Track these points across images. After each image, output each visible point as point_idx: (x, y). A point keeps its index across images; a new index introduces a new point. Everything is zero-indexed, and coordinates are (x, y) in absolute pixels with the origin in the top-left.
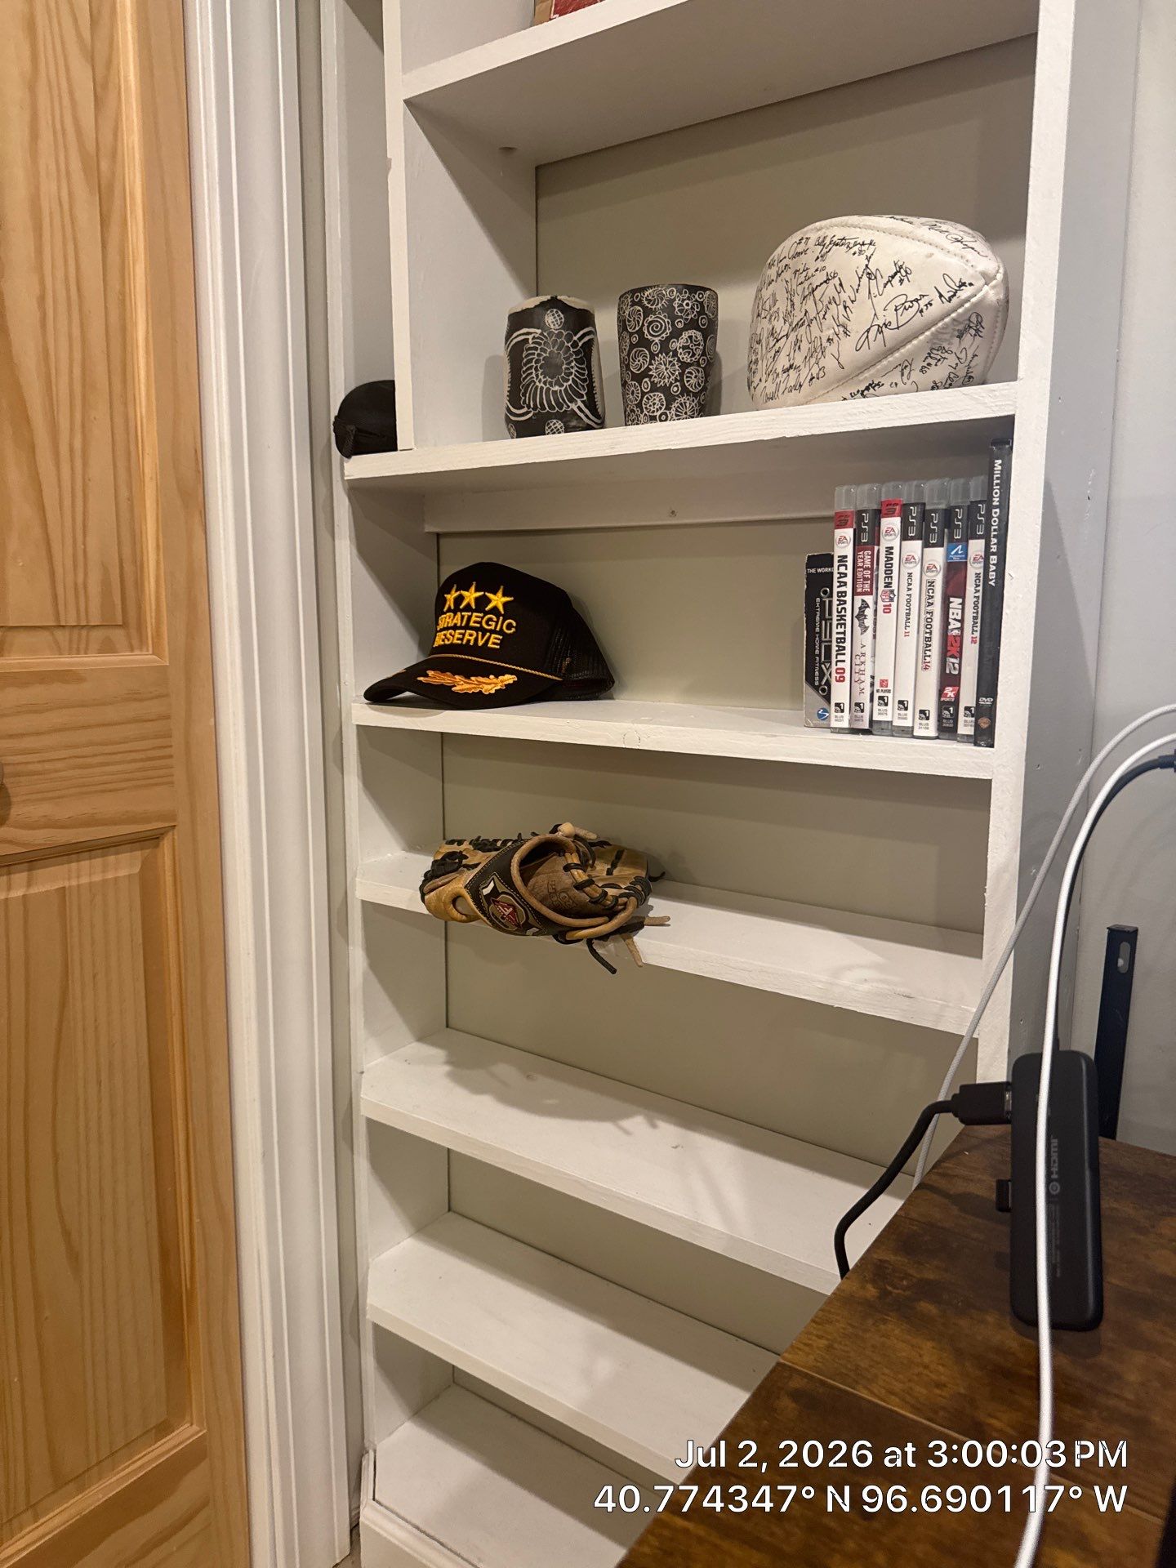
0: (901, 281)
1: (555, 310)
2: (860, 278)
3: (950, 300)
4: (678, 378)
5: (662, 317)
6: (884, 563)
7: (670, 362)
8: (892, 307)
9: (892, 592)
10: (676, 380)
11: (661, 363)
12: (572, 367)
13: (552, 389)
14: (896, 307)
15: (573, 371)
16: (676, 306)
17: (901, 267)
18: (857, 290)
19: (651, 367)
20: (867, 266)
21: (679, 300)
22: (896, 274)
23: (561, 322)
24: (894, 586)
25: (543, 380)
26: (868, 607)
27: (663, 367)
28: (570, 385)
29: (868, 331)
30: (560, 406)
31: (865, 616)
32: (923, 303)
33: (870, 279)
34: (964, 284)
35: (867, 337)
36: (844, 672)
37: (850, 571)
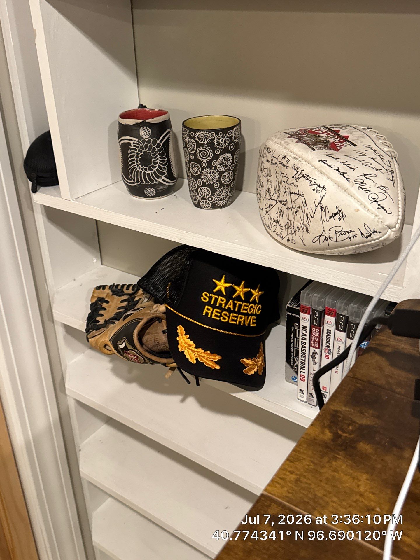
0: (340, 219)
1: (145, 127)
2: (316, 207)
3: (367, 237)
4: (218, 180)
5: (207, 148)
6: (326, 336)
7: (213, 172)
8: (333, 231)
9: (330, 350)
10: (217, 181)
11: (208, 173)
12: (158, 159)
13: (147, 172)
14: (336, 232)
15: (158, 161)
16: (215, 142)
17: (340, 211)
18: (315, 213)
19: (202, 174)
20: (320, 202)
21: (217, 139)
22: (337, 214)
23: (149, 134)
24: (331, 348)
25: (141, 168)
26: (317, 354)
27: (209, 174)
28: (157, 170)
29: (320, 236)
30: (152, 181)
31: (316, 358)
32: (351, 234)
33: (322, 210)
34: (376, 232)
35: (319, 239)
36: (304, 377)
37: (308, 334)
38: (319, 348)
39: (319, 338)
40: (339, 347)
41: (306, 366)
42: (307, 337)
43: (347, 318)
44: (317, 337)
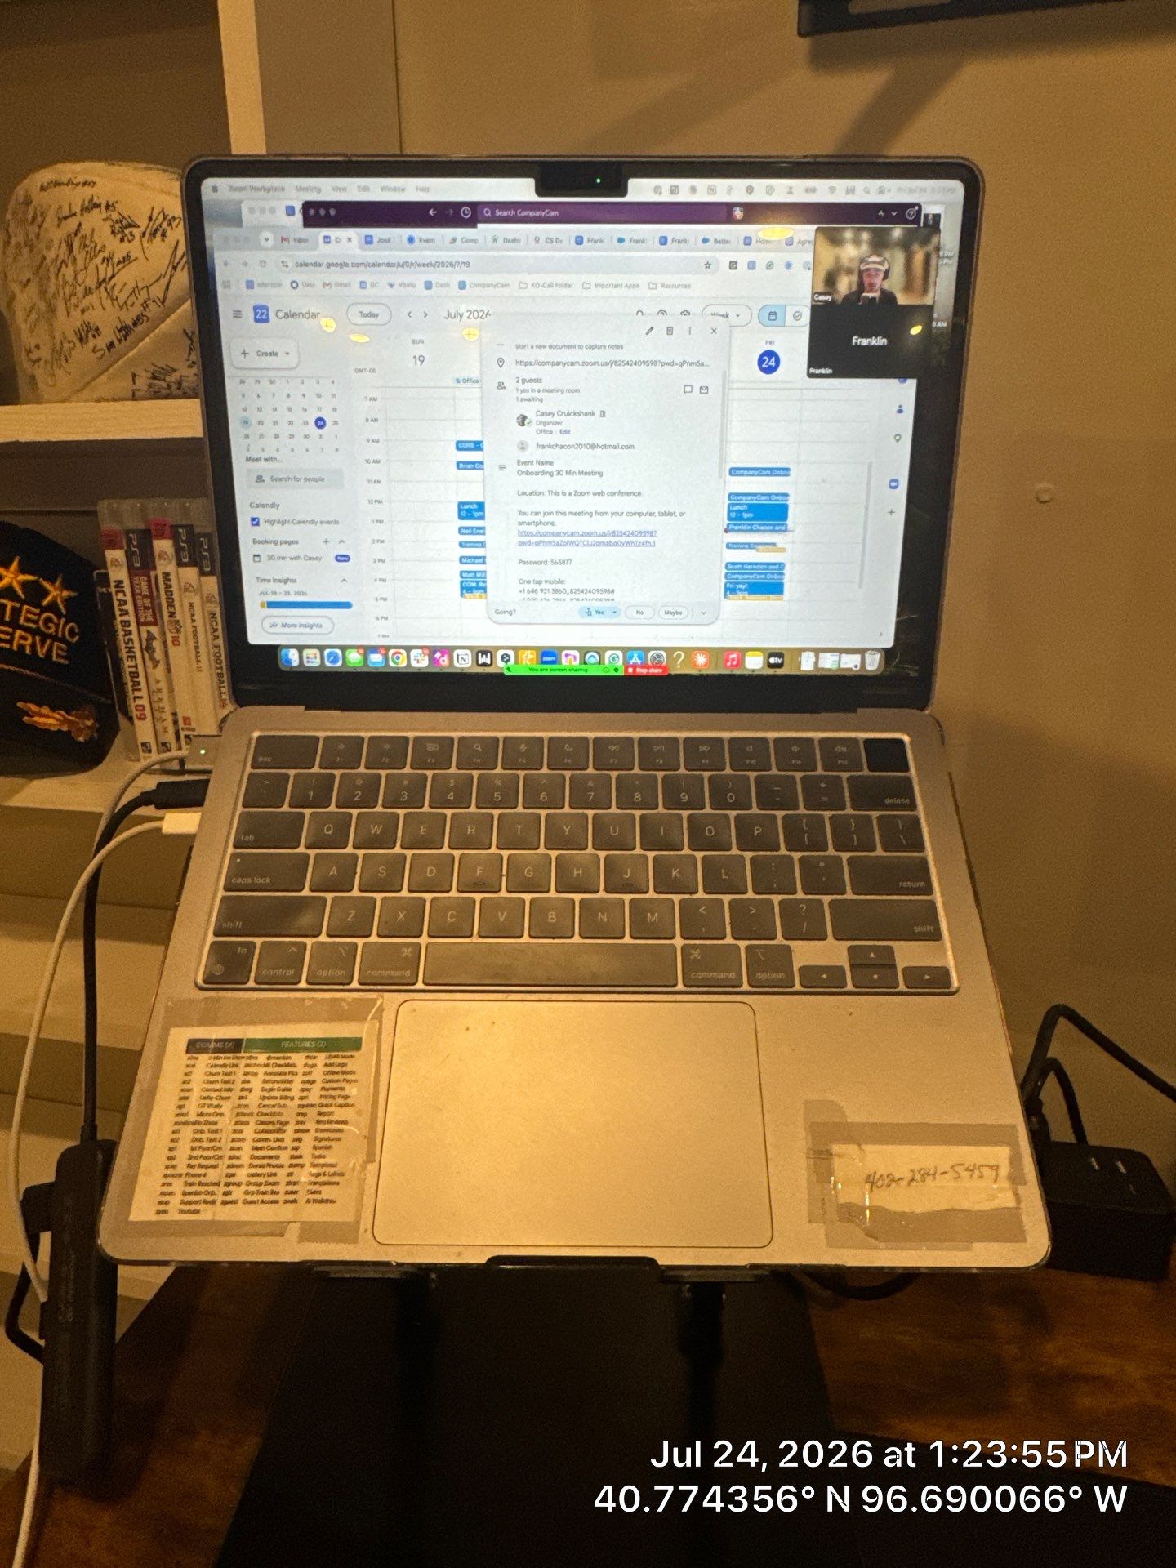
6: (164, 590)
9: (177, 622)
24: (178, 616)
26: (155, 638)
31: (154, 649)
36: (144, 710)
37: (129, 598)
38: (155, 623)
39: (151, 596)
40: (191, 605)
41: (142, 679)
42: (129, 607)
43: (190, 528)
44: (146, 596)
